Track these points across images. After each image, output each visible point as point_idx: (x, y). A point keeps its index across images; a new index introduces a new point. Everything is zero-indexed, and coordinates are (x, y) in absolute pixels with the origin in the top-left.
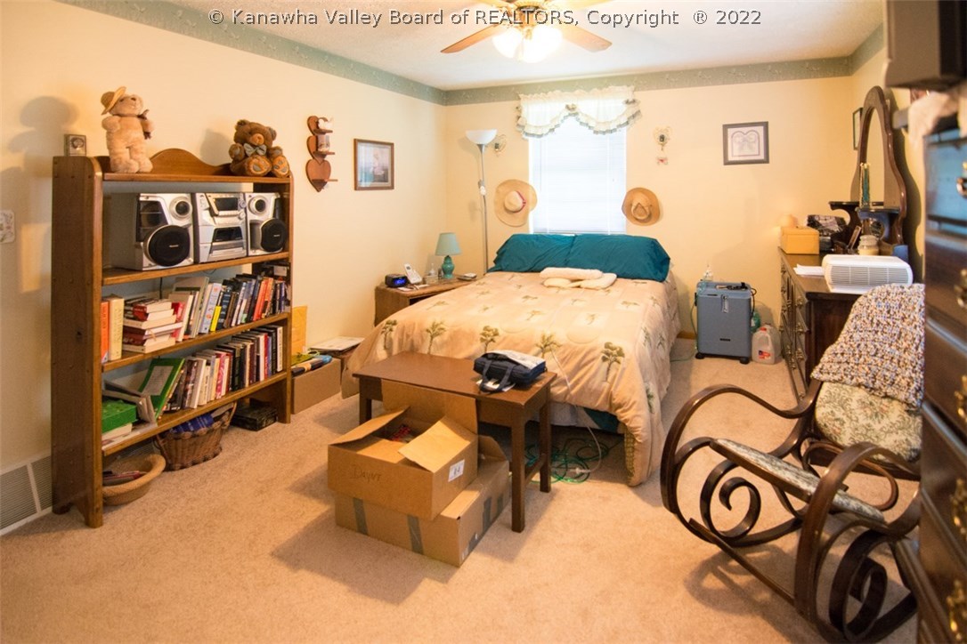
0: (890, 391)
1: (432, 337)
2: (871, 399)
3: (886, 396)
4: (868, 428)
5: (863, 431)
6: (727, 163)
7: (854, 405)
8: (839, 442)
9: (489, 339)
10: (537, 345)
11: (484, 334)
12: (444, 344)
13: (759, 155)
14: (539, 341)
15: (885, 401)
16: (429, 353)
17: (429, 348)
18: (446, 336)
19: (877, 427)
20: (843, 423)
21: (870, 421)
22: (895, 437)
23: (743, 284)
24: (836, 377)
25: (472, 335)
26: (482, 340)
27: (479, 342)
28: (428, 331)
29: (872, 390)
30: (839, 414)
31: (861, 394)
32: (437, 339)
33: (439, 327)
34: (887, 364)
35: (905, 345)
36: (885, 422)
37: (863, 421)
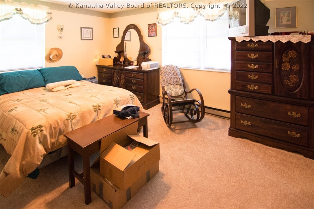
0: (177, 83)
1: (71, 121)
2: (174, 86)
3: (176, 84)
4: (176, 91)
5: (175, 92)
6: (82, 39)
7: (172, 88)
8: (173, 96)
9: (98, 109)
10: (114, 104)
11: (95, 109)
12: (78, 121)
13: (91, 37)
14: (114, 102)
15: (176, 85)
16: (73, 130)
17: (72, 127)
18: (78, 118)
19: (177, 90)
20: (172, 92)
21: (176, 90)
22: (180, 90)
23: (94, 77)
24: (167, 85)
25: (90, 111)
26: (95, 111)
27: (94, 112)
28: (67, 120)
29: (173, 84)
30: (170, 91)
31: (172, 86)
32: (74, 121)
33: (71, 116)
34: (174, 79)
35: (175, 75)
36: (178, 89)
37: (175, 90)
